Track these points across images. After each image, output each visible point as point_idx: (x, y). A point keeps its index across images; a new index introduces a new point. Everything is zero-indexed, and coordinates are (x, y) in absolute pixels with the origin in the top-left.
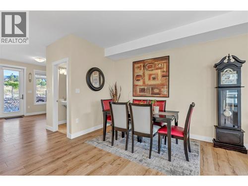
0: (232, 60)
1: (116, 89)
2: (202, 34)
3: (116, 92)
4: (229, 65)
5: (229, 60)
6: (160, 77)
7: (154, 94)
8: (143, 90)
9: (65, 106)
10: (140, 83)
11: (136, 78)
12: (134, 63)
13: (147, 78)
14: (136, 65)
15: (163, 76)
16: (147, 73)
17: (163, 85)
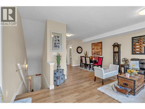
0: (117, 44)
1: (87, 53)
2: (109, 36)
3: (87, 54)
4: (116, 46)
5: (116, 44)
6: (99, 49)
7: (98, 54)
8: (94, 53)
9: (71, 58)
10: (94, 51)
11: (93, 49)
12: (92, 44)
13: (95, 49)
14: (93, 45)
15: (100, 49)
16: (96, 47)
17: (100, 51)
